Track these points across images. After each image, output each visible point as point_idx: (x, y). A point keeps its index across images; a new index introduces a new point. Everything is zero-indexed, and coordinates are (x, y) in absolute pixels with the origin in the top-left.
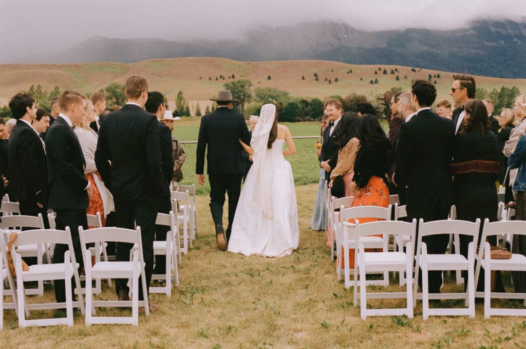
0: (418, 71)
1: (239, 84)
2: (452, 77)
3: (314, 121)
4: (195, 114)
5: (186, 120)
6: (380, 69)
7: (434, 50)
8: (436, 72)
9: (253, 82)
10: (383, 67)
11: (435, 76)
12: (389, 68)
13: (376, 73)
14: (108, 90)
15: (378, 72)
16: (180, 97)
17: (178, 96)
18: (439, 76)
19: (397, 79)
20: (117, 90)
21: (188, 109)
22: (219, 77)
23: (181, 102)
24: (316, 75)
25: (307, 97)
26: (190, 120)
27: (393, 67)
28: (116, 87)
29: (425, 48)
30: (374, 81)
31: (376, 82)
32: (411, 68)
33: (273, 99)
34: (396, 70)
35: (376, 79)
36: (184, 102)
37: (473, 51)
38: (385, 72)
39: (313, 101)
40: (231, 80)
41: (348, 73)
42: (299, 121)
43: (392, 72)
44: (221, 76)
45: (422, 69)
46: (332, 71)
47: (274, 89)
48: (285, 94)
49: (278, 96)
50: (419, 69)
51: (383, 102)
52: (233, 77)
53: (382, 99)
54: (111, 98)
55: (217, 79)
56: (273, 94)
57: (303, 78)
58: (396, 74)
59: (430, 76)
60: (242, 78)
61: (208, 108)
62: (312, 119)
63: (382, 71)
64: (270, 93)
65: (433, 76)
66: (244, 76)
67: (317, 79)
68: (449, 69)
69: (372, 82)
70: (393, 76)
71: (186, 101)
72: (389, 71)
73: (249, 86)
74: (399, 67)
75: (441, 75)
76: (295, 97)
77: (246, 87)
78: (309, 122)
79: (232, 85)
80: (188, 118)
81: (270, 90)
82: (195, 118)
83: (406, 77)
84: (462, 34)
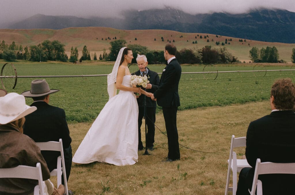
0: (220, 37)
1: (119, 42)
2: (238, 40)
3: (162, 64)
4: (93, 59)
5: (88, 62)
6: (198, 36)
7: (228, 25)
8: (229, 38)
9: (127, 41)
10: (200, 34)
11: (229, 40)
12: (203, 35)
13: (196, 38)
14: (43, 44)
15: (197, 37)
16: (85, 49)
17: (84, 48)
18: (231, 40)
19: (208, 41)
20: (48, 44)
21: (89, 56)
22: (107, 38)
23: (85, 51)
24: (162, 38)
25: (157, 50)
26: (91, 62)
27: (206, 34)
28: (48, 43)
29: (223, 24)
30: (195, 42)
31: (196, 42)
32: (216, 35)
33: (138, 51)
34: (207, 36)
35: (196, 41)
36: (87, 52)
37: (250, 26)
38: (201, 37)
39: (161, 52)
40: (114, 40)
41: (180, 37)
42: (153, 64)
43: (205, 37)
44: (109, 38)
45: (222, 36)
46: (172, 36)
47: (139, 45)
48: (145, 48)
49: (141, 49)
50: (220, 36)
51: (201, 54)
52: (116, 38)
53: (201, 52)
54: (45, 49)
55: (106, 39)
56: (138, 48)
57: (155, 40)
58: (207, 38)
59: (226, 40)
60: (120, 39)
61: (101, 56)
62: (160, 63)
63: (199, 37)
64: (137, 48)
65: (228, 40)
66: (122, 38)
67: (163, 41)
68: (236, 36)
69: (193, 43)
70: (205, 39)
71: (89, 52)
72: (203, 37)
73: (124, 43)
74: (209, 35)
75: (232, 39)
76: (151, 50)
77: (123, 44)
78: (159, 65)
79: (115, 43)
80: (89, 61)
81: (136, 46)
82: (93, 61)
83: (212, 40)
84: (244, 17)
